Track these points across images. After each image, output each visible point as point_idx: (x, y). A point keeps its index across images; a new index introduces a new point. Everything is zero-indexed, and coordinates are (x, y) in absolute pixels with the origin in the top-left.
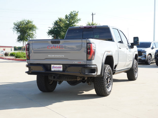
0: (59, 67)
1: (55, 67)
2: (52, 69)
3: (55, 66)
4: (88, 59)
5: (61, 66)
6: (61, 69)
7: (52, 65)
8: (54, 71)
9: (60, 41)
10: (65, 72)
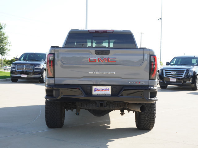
0: (105, 90)
1: (99, 90)
2: (94, 93)
3: (99, 87)
4: (151, 78)
5: (110, 87)
6: (109, 93)
7: (94, 87)
8: (98, 96)
9: (109, 51)
10: (119, 97)
